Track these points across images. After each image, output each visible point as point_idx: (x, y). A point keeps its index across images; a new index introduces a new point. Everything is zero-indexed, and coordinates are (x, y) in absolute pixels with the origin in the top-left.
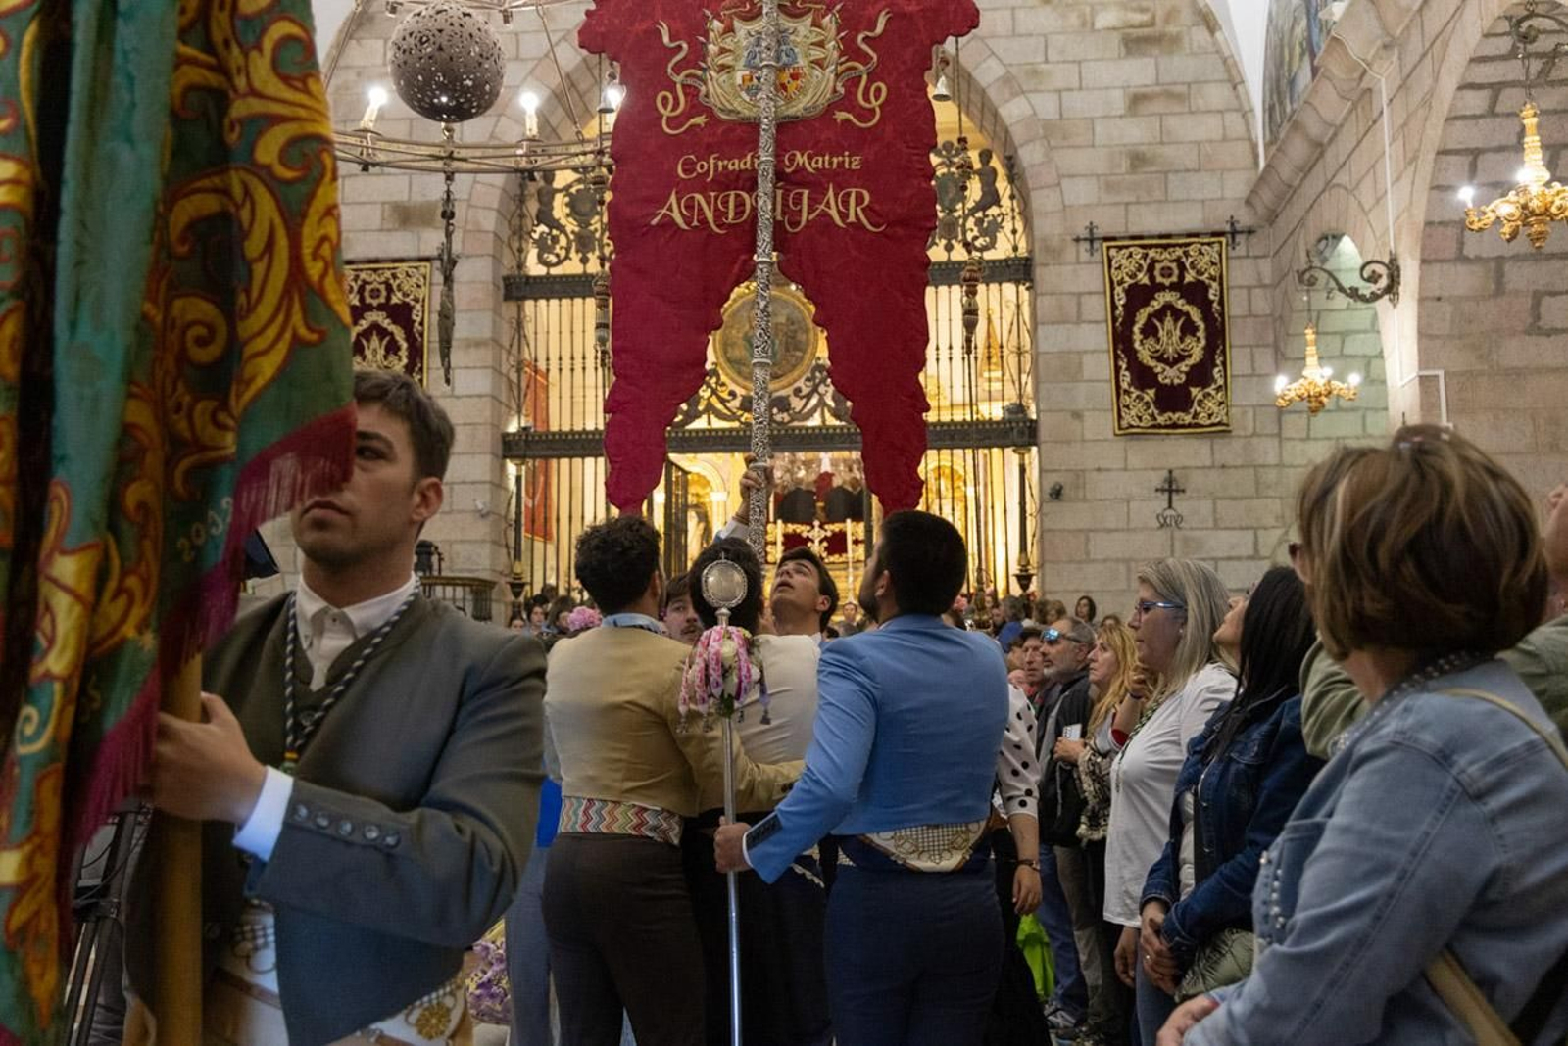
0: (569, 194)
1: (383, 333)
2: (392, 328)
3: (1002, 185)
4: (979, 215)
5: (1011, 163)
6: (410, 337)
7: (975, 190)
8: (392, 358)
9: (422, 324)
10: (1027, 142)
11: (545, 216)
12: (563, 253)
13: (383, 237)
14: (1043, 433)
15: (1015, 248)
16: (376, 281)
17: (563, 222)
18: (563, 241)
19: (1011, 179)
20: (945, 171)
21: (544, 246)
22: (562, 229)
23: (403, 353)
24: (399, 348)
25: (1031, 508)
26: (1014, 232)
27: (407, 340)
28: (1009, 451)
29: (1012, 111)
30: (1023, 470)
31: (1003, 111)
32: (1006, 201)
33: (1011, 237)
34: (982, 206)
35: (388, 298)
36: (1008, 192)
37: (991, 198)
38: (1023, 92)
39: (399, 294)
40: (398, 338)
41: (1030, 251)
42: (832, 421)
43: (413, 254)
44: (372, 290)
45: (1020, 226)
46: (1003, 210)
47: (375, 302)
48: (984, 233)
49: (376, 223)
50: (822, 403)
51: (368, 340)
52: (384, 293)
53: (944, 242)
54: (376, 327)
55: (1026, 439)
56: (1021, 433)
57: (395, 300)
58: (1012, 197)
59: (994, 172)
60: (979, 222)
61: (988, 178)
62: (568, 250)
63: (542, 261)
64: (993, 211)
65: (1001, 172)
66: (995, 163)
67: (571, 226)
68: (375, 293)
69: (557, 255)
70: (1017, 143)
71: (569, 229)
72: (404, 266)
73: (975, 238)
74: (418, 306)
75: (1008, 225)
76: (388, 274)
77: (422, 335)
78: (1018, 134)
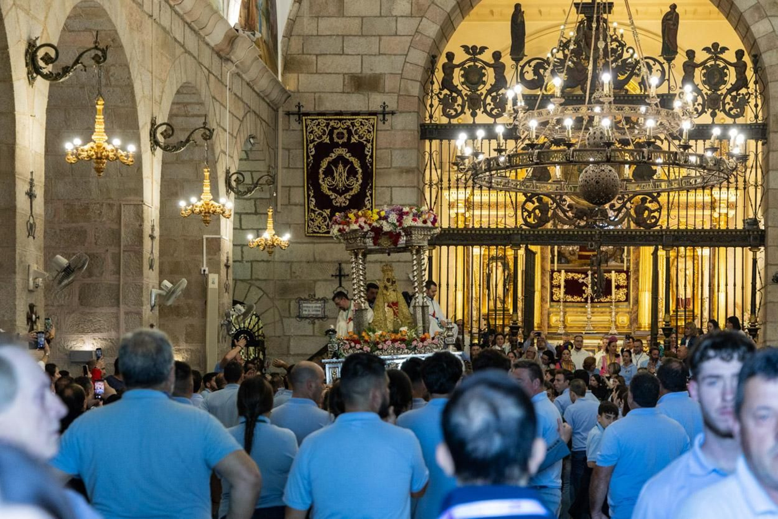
0: (464, 69)
1: (346, 162)
2: (352, 159)
3: (750, 74)
4: (734, 93)
5: (756, 59)
6: (364, 166)
7: (732, 77)
8: (352, 179)
9: (371, 157)
10: (768, 50)
11: (447, 83)
12: (459, 109)
13: (344, 97)
14: (770, 240)
15: (756, 117)
16: (341, 127)
17: (460, 88)
18: (460, 101)
19: (756, 72)
20: (713, 63)
21: (447, 104)
22: (459, 93)
23: (359, 176)
24: (356, 173)
25: (758, 286)
26: (756, 106)
27: (361, 167)
28: (747, 249)
29: (760, 29)
30: (755, 262)
31: (753, 29)
32: (751, 85)
33: (754, 109)
34: (736, 87)
35: (349, 139)
36: (754, 79)
37: (742, 82)
38: (767, 16)
39: (356, 137)
40: (356, 166)
41: (766, 119)
42: (633, 226)
43: (364, 109)
44: (338, 133)
45: (759, 102)
46: (750, 91)
47: (340, 142)
48: (736, 106)
49: (339, 87)
50: (628, 214)
51: (336, 167)
52: (346, 136)
53: (710, 111)
54: (340, 158)
55: (758, 242)
56: (755, 238)
57: (353, 140)
58: (756, 83)
59: (745, 65)
60: (734, 99)
61: (740, 68)
62: (463, 107)
63: (445, 114)
64: (743, 91)
65: (750, 65)
66: (747, 58)
67: (465, 91)
68: (340, 136)
69: (456, 110)
70: (762, 49)
71: (464, 92)
72: (359, 118)
73: (731, 109)
74: (369, 145)
75: (752, 101)
76: (349, 123)
77: (372, 164)
78: (762, 44)
